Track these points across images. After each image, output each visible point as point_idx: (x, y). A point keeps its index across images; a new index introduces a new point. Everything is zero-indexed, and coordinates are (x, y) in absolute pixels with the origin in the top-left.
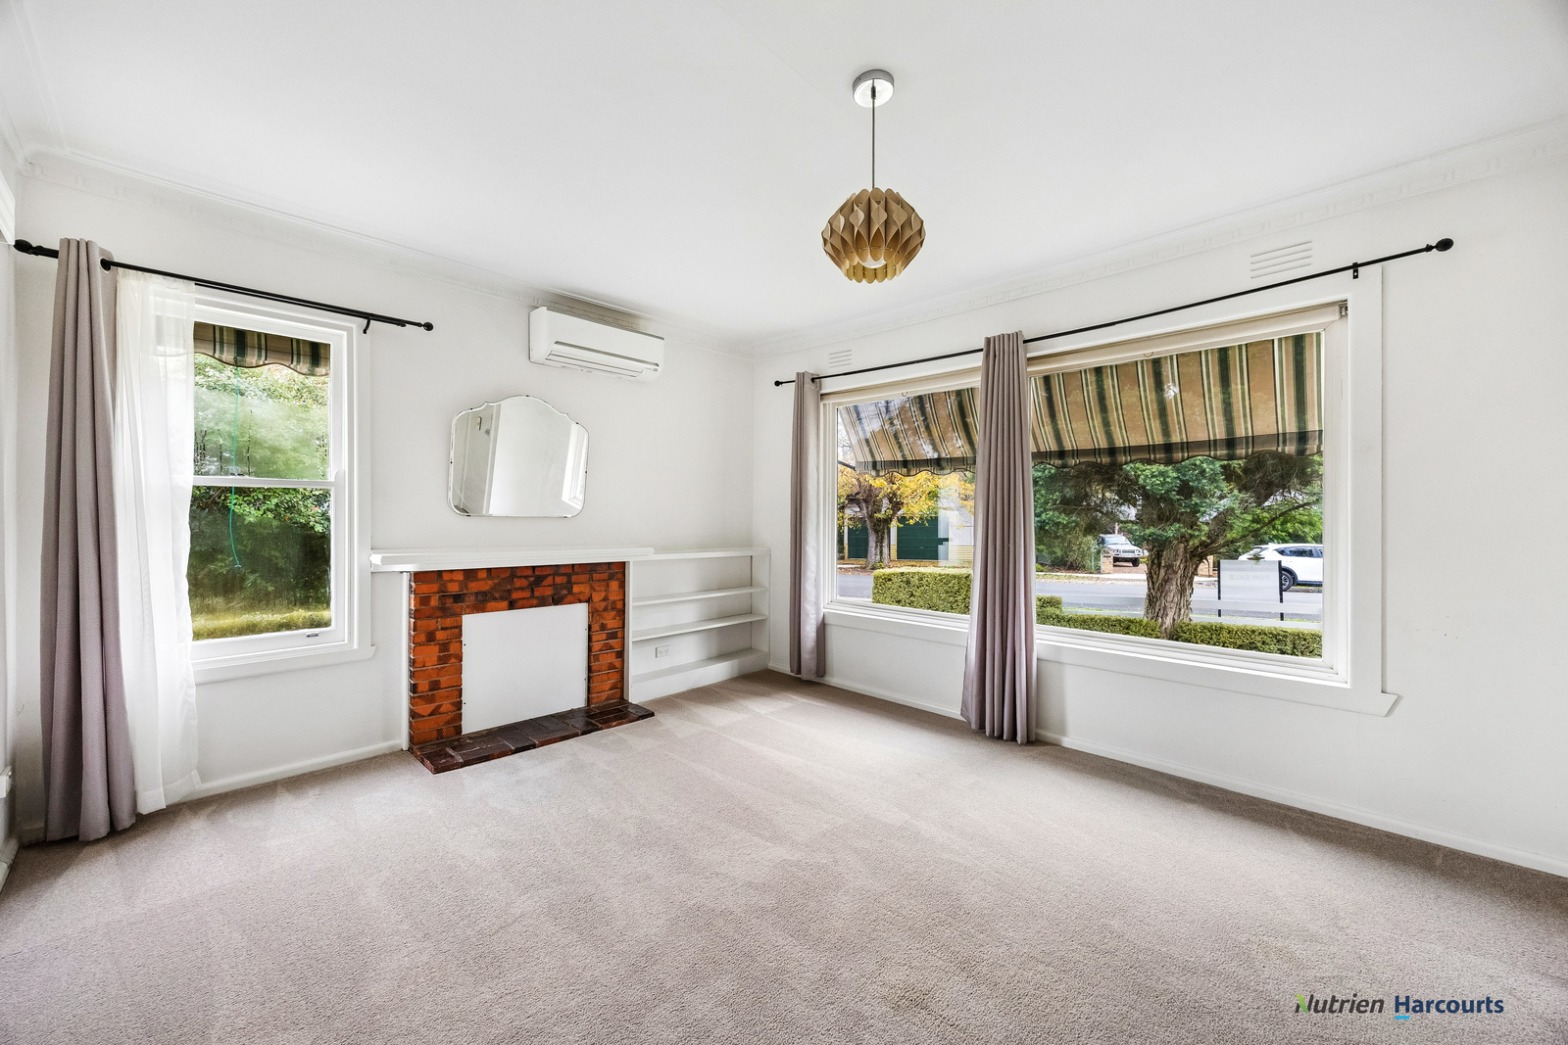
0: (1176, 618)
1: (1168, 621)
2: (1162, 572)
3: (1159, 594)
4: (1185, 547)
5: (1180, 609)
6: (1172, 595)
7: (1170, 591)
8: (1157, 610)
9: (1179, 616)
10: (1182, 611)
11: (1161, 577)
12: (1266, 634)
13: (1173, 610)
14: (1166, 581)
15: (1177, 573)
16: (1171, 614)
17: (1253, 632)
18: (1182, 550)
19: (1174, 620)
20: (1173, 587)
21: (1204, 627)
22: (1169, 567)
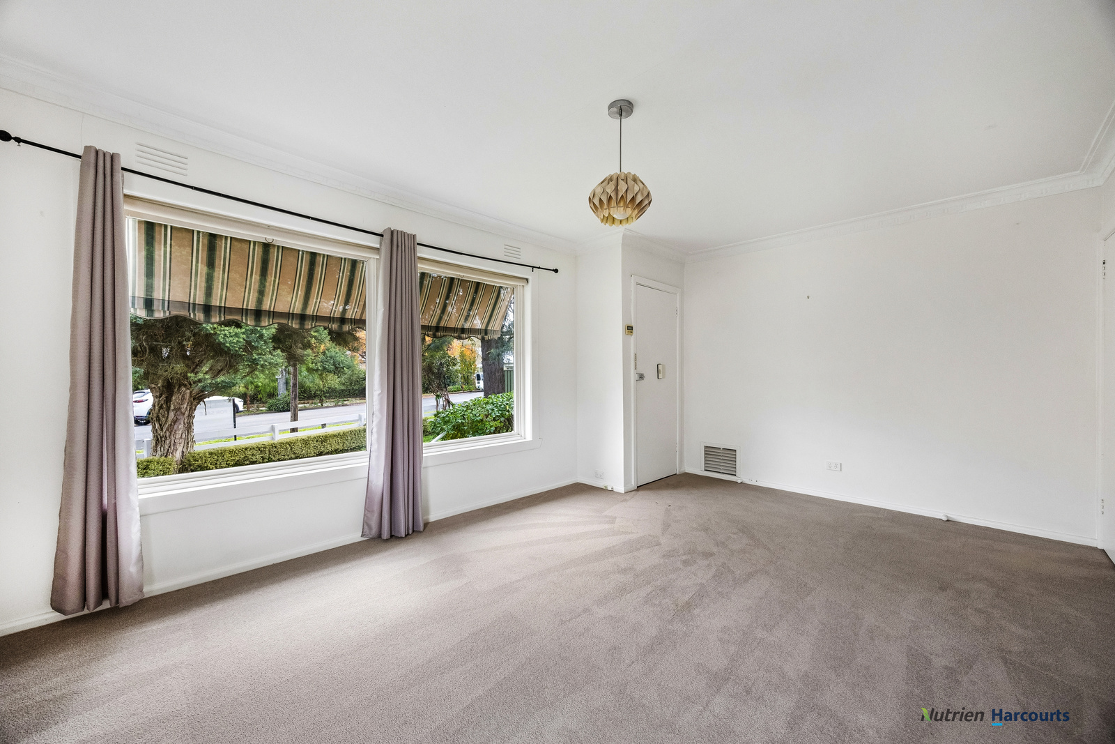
0: (185, 450)
1: (178, 455)
2: (172, 415)
3: (168, 434)
4: (191, 392)
5: (188, 443)
6: (180, 432)
7: (178, 429)
8: (167, 447)
9: (187, 449)
10: (190, 444)
11: (170, 419)
12: (254, 449)
13: (182, 445)
14: (175, 421)
15: (184, 414)
16: (180, 449)
17: (246, 449)
18: (188, 395)
19: (183, 452)
20: (181, 426)
21: (211, 454)
22: (177, 409)
